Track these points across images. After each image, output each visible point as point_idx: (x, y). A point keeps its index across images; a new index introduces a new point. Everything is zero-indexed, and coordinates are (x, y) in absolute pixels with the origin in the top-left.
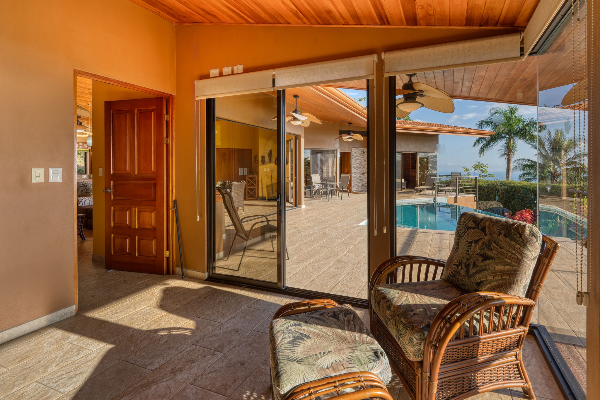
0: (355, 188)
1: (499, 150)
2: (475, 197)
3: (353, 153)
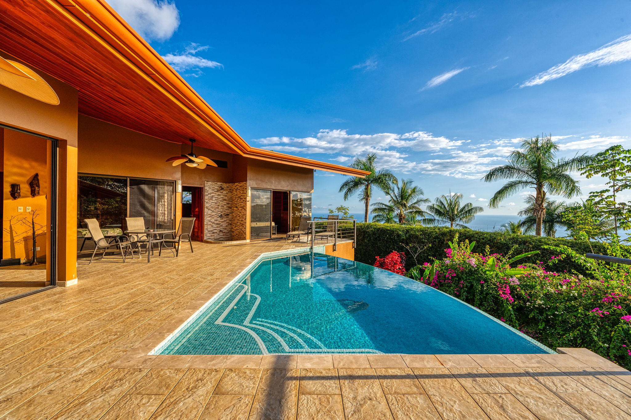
0: (209, 235)
1: (359, 195)
2: (353, 242)
3: (207, 188)
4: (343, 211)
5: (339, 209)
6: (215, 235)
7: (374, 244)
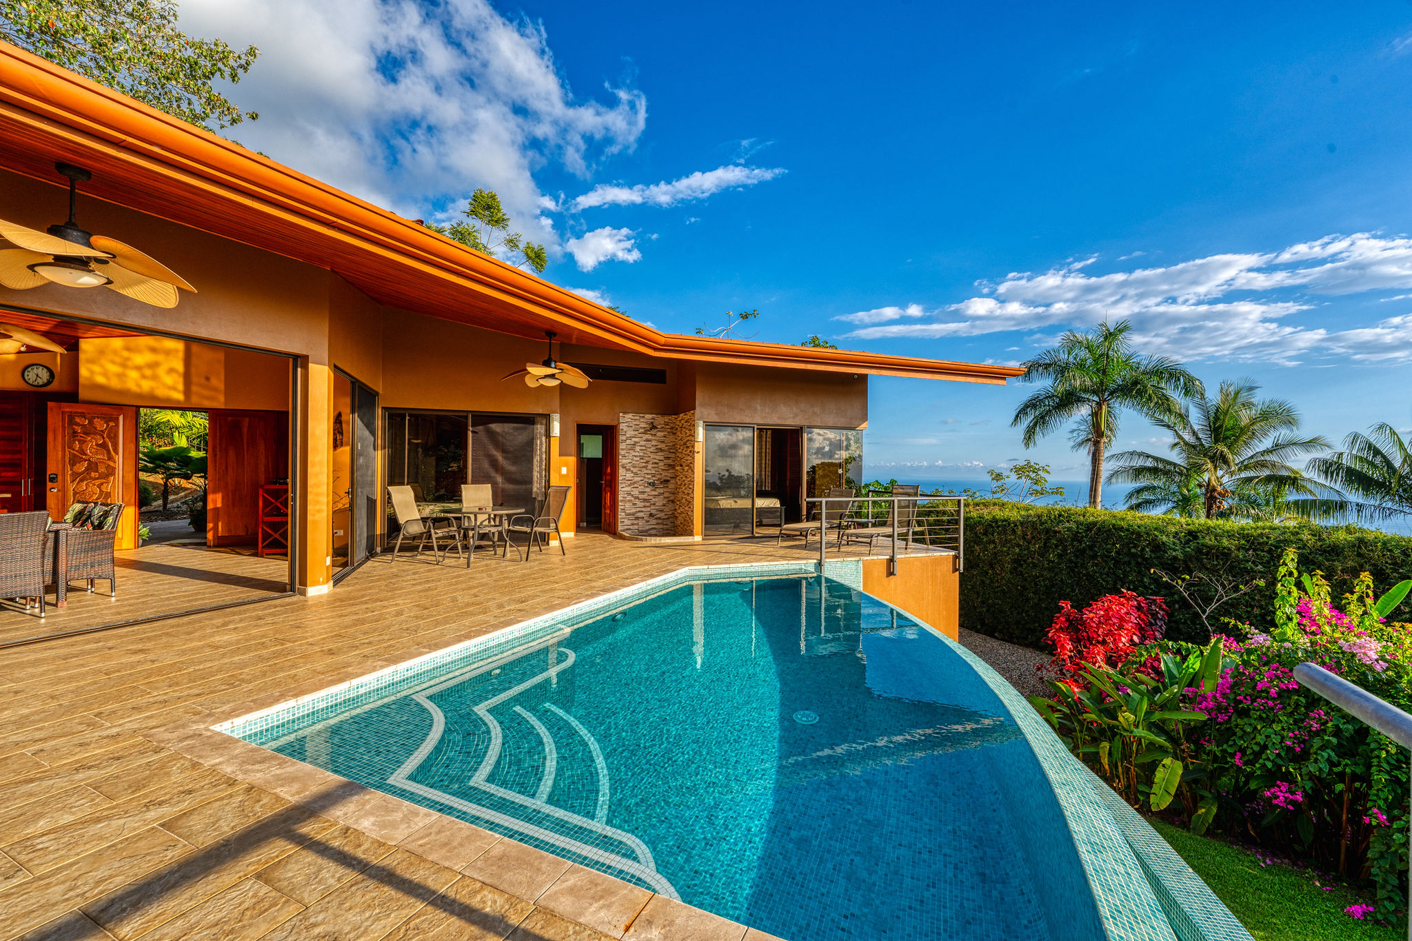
0: (627, 522)
1: (1072, 431)
2: (956, 557)
3: (622, 426)
4: (1033, 475)
5: (1019, 471)
6: (641, 522)
7: (1076, 567)
